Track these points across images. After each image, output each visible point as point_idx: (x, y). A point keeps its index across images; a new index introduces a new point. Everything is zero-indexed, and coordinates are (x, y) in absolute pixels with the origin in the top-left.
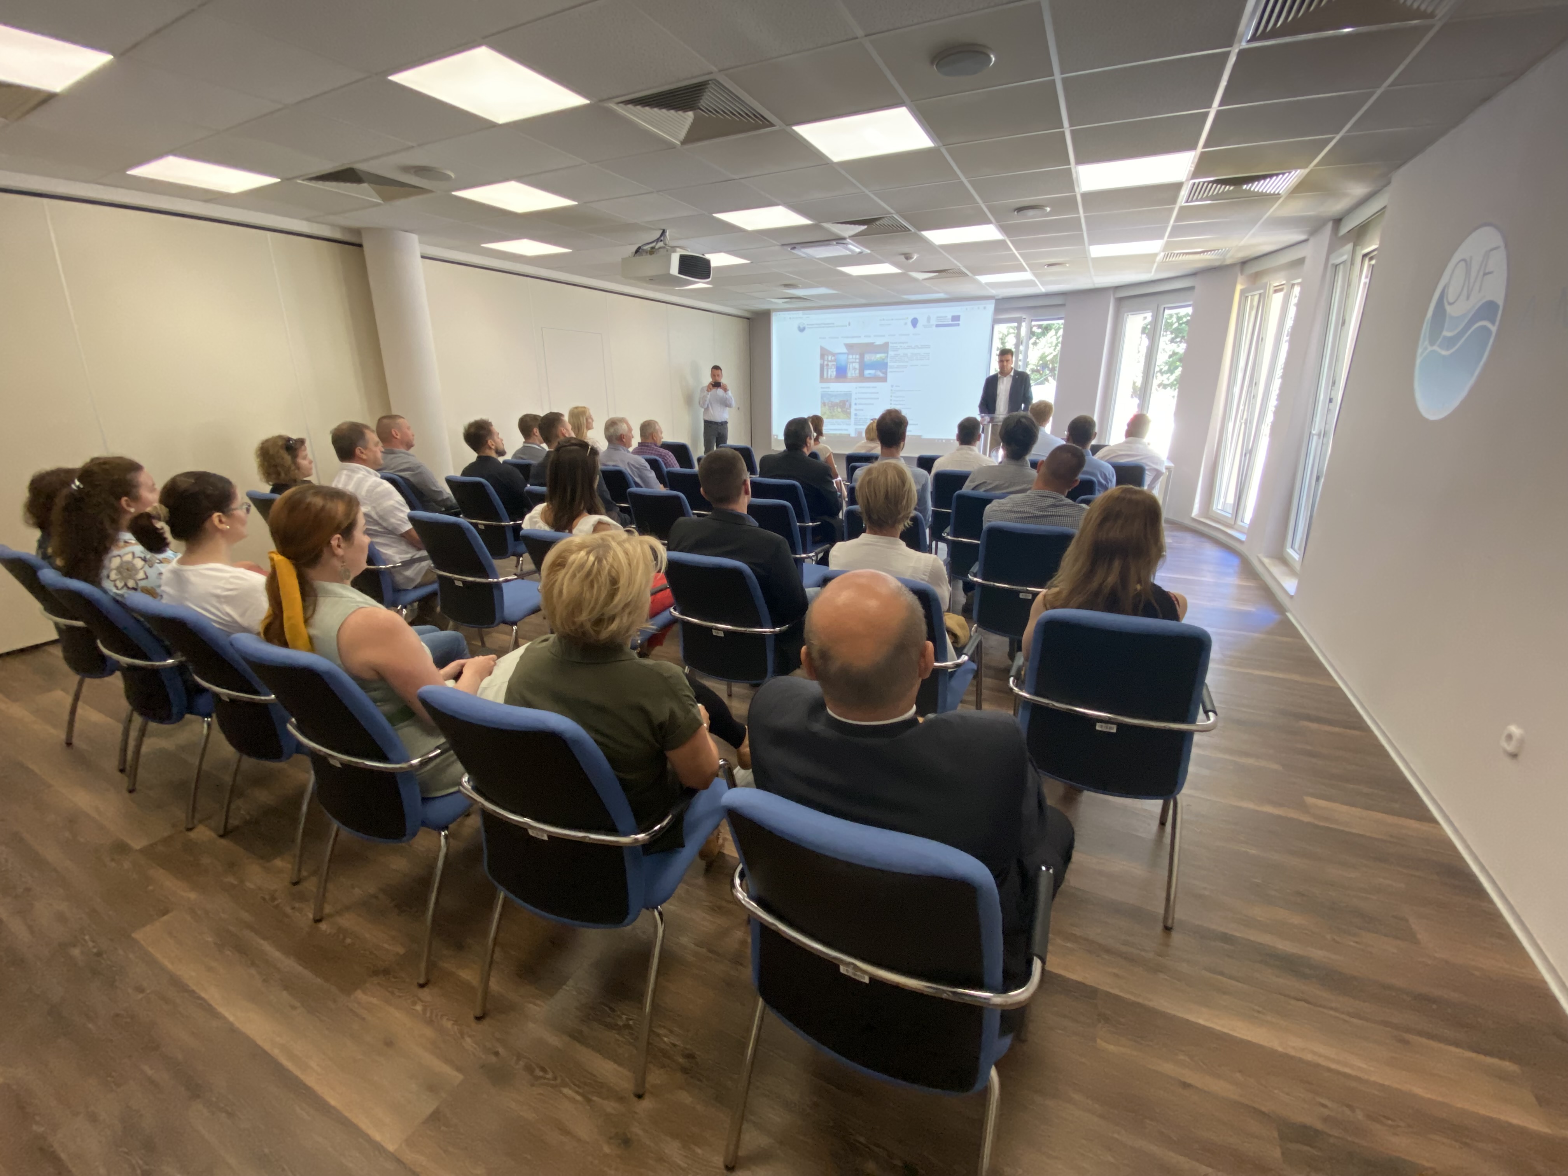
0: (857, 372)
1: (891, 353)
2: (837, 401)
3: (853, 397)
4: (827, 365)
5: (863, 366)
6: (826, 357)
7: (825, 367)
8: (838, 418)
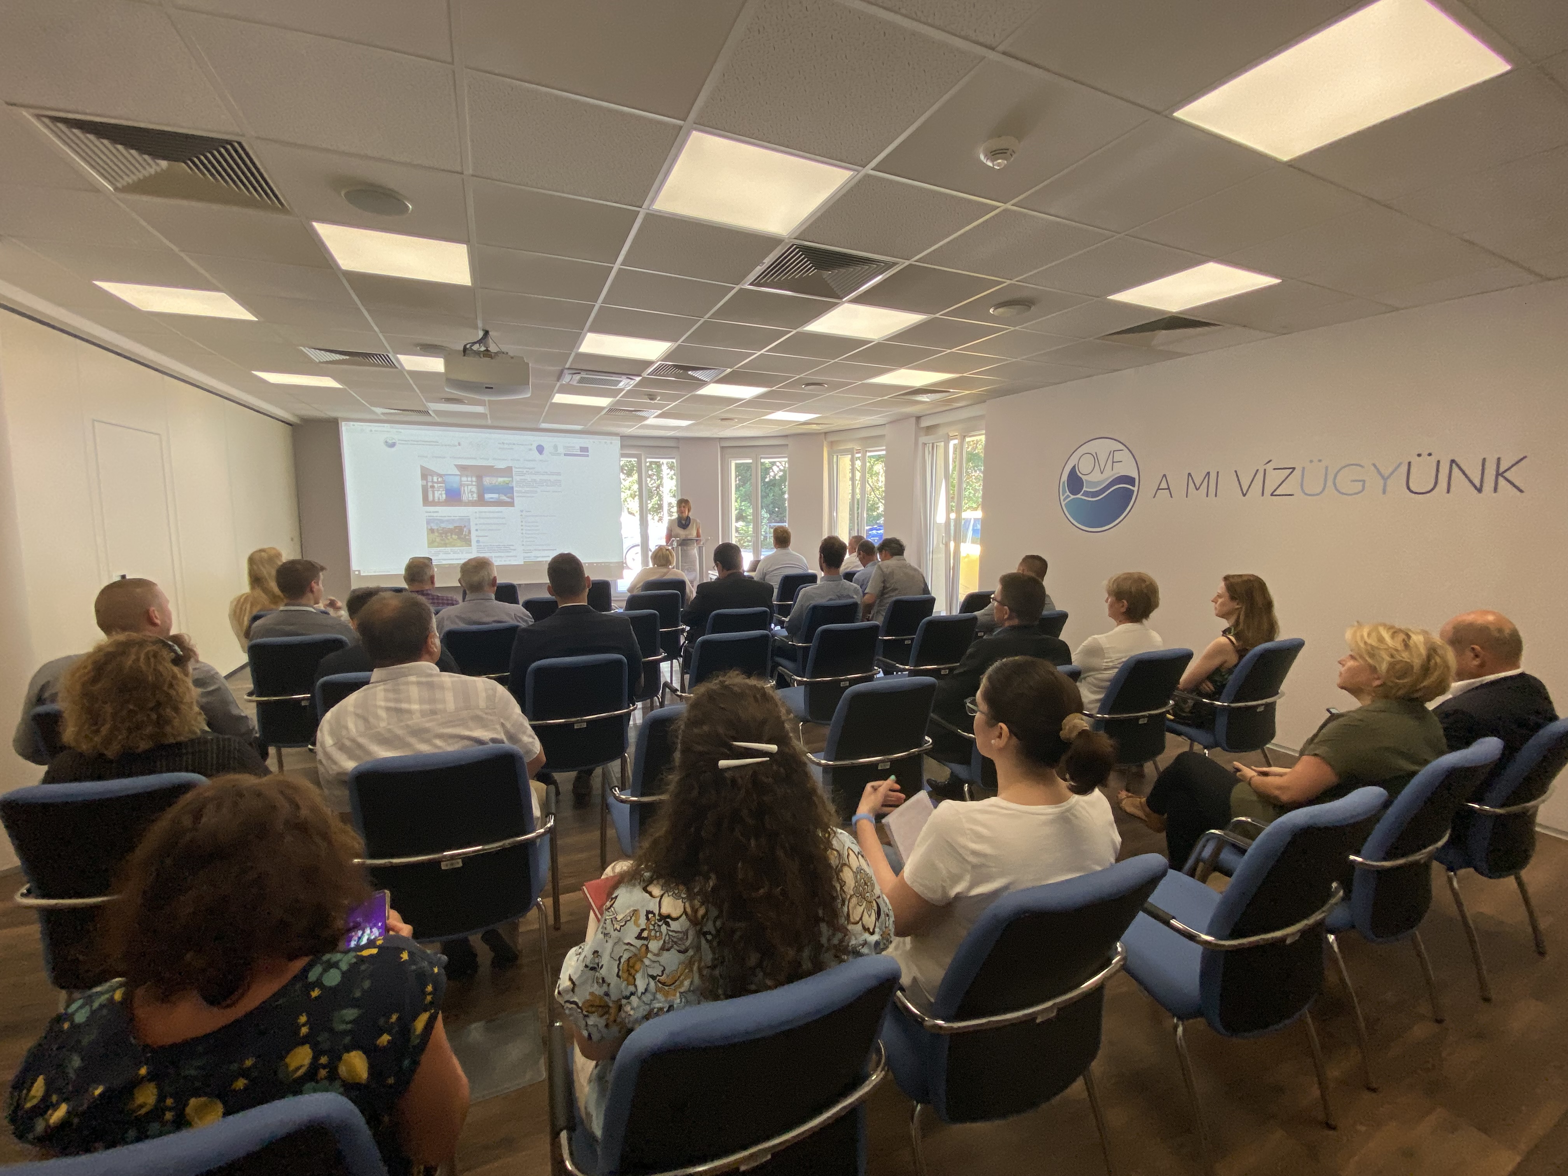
0: (475, 495)
1: (516, 478)
2: (451, 527)
3: (472, 523)
4: (432, 487)
5: (482, 491)
6: (430, 478)
7: (430, 490)
8: (454, 546)
